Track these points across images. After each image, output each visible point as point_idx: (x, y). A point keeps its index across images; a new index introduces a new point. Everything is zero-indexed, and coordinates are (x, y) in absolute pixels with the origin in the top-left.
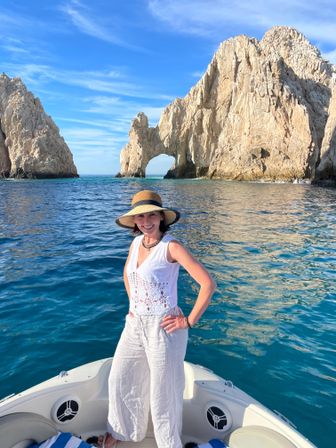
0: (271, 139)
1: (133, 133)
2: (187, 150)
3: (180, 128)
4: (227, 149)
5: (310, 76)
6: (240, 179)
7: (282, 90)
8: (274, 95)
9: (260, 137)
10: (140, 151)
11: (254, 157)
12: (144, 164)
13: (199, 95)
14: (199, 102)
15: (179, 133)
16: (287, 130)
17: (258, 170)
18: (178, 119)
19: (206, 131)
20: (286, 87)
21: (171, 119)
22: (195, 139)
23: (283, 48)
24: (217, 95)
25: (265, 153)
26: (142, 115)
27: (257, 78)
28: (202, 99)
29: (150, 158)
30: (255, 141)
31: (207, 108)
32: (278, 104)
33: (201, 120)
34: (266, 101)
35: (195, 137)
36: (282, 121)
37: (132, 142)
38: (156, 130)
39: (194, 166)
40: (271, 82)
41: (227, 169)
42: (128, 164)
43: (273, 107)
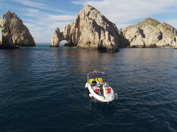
0: (91, 40)
1: (55, 34)
2: (71, 39)
3: (69, 33)
4: (82, 41)
5: (100, 25)
6: (84, 48)
7: (93, 29)
8: (91, 30)
9: (89, 39)
10: (58, 39)
11: (88, 43)
12: (59, 43)
13: (75, 24)
14: (74, 26)
15: (69, 34)
16: (95, 38)
17: (88, 46)
18: (69, 30)
19: (77, 34)
20: (94, 28)
21: (67, 30)
22: (74, 36)
23: (95, 17)
24: (79, 24)
25: (90, 43)
26: (58, 29)
27: (88, 25)
28: (75, 25)
29: (60, 41)
30: (88, 40)
31: (77, 28)
32: (93, 32)
33: (75, 31)
34: (90, 31)
35: (73, 35)
36: (93, 35)
37: (55, 36)
38: (62, 33)
39: (73, 44)
40: (91, 27)
41: (82, 46)
42: (54, 43)
43: (91, 32)
